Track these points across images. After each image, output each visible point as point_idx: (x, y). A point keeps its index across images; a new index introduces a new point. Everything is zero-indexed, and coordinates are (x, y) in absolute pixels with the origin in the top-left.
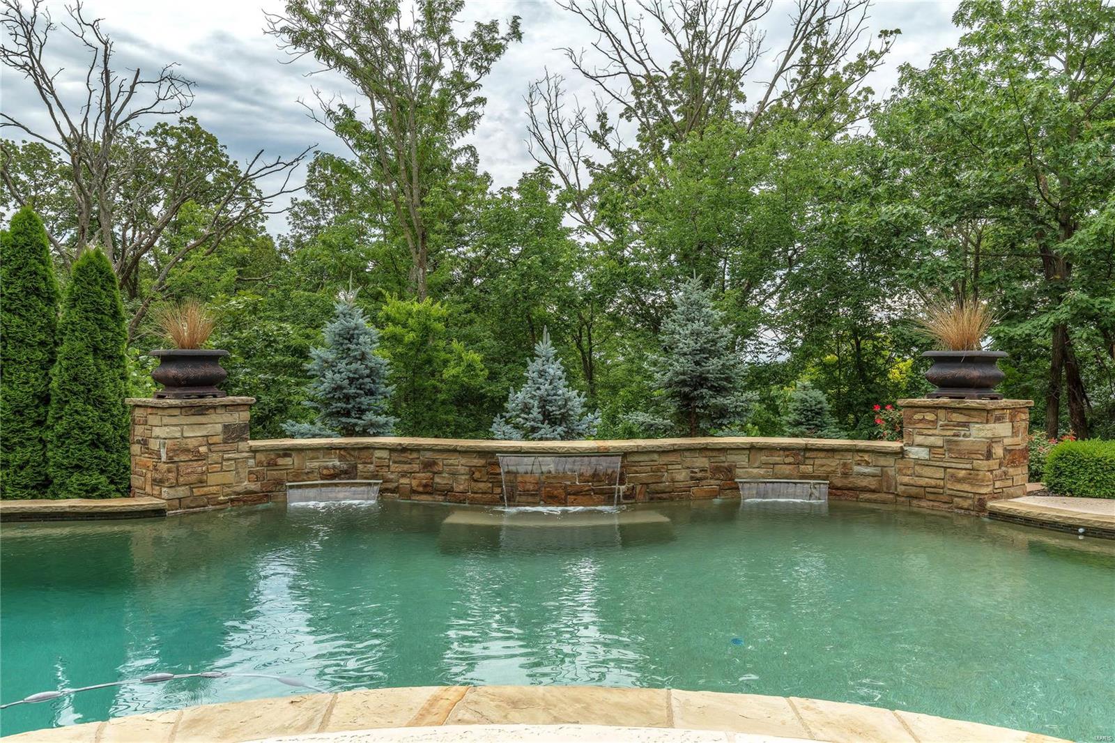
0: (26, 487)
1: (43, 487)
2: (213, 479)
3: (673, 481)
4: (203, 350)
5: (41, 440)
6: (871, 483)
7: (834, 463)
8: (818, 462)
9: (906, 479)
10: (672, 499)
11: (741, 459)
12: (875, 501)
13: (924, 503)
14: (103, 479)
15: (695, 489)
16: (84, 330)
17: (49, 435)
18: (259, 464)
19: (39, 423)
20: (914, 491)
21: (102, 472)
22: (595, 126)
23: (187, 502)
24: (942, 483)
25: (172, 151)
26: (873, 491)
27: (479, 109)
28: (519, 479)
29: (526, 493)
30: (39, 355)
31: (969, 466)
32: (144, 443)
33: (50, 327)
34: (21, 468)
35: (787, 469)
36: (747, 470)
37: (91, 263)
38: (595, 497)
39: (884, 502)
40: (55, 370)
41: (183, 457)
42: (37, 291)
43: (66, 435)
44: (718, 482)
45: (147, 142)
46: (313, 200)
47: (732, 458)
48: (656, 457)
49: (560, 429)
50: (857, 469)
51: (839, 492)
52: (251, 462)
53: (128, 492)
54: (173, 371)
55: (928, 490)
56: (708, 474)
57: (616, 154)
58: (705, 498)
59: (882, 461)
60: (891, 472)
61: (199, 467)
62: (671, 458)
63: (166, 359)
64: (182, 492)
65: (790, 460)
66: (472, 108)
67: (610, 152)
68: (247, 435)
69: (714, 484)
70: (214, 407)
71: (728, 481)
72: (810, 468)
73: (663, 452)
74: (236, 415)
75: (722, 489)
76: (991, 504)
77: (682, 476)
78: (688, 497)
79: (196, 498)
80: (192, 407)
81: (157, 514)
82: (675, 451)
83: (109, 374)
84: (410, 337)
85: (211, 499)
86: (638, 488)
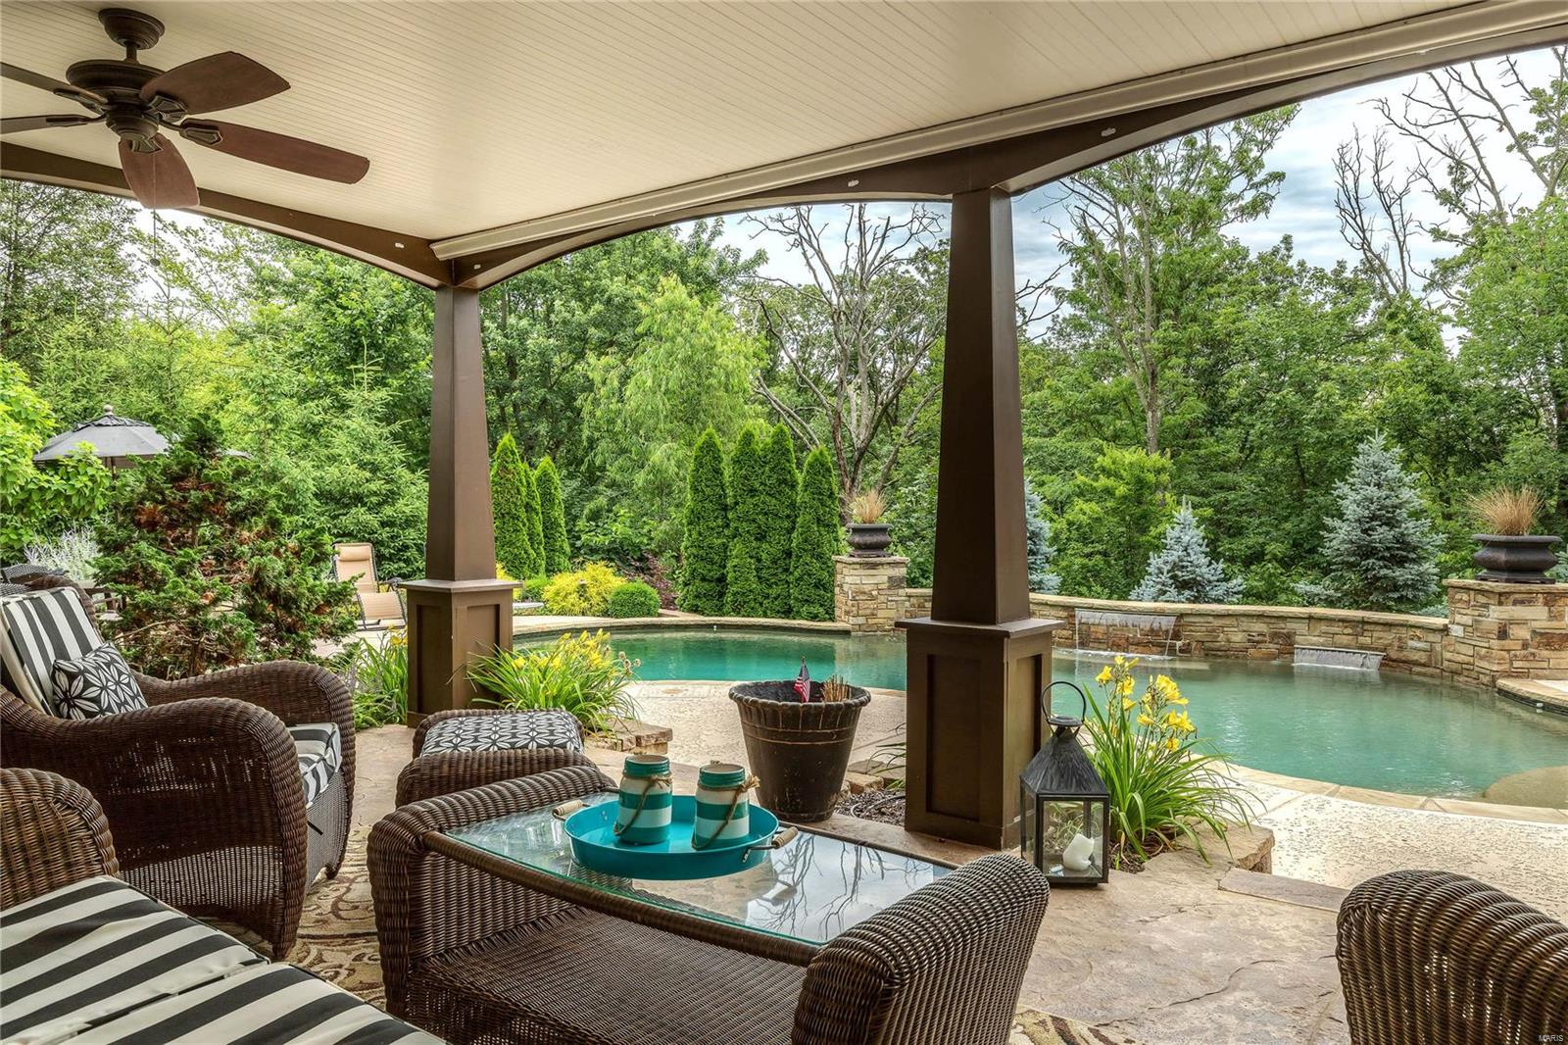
0: (778, 612)
1: (788, 612)
2: (881, 614)
3: (1229, 641)
4: (876, 525)
5: (787, 582)
6: (1422, 657)
7: (1388, 637)
8: (1375, 634)
9: (1448, 655)
10: (1227, 657)
11: (1301, 627)
12: (1424, 675)
13: (1461, 679)
14: (821, 610)
15: (1252, 651)
16: (811, 507)
17: (791, 578)
18: (913, 605)
19: (786, 570)
20: (1454, 666)
21: (821, 605)
22: (1444, 181)
23: (864, 628)
24: (1471, 660)
25: (932, 277)
26: (1424, 665)
27: (1272, 189)
28: (1092, 629)
29: (1098, 641)
30: (786, 524)
31: (1486, 645)
32: (841, 586)
33: (793, 505)
34: (776, 599)
35: (1345, 640)
36: (1305, 637)
37: (817, 460)
38: (1154, 649)
39: (1432, 676)
40: (795, 535)
41: (862, 597)
42: (785, 481)
43: (800, 579)
44: (1278, 646)
45: (907, 271)
46: (1079, 313)
47: (1291, 626)
48: (1211, 619)
49: (1187, 593)
50: (1411, 643)
51: (1395, 665)
52: (907, 604)
53: (832, 620)
54: (857, 539)
55: (1464, 666)
56: (1267, 639)
57: (1473, 219)
58: (1262, 659)
59: (1431, 637)
60: (1438, 648)
61: (872, 604)
62: (1227, 621)
63: (856, 531)
64: (861, 620)
65: (1349, 631)
66: (1263, 189)
67: (1466, 215)
68: (904, 584)
69: (1273, 648)
70: (882, 564)
71: (1287, 644)
72: (1368, 640)
73: (1218, 616)
74: (897, 570)
75: (1281, 653)
76: (1502, 682)
77: (1238, 638)
78: (1245, 657)
79: (870, 626)
80: (867, 564)
81: (846, 633)
82: (1229, 615)
83: (827, 537)
84: (1121, 490)
85: (880, 627)
86: (1194, 644)
